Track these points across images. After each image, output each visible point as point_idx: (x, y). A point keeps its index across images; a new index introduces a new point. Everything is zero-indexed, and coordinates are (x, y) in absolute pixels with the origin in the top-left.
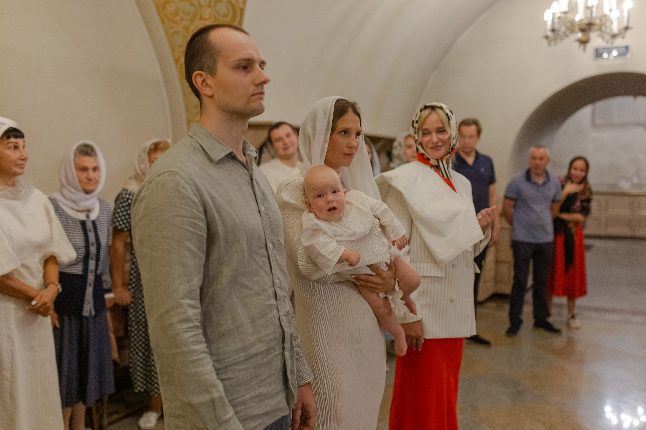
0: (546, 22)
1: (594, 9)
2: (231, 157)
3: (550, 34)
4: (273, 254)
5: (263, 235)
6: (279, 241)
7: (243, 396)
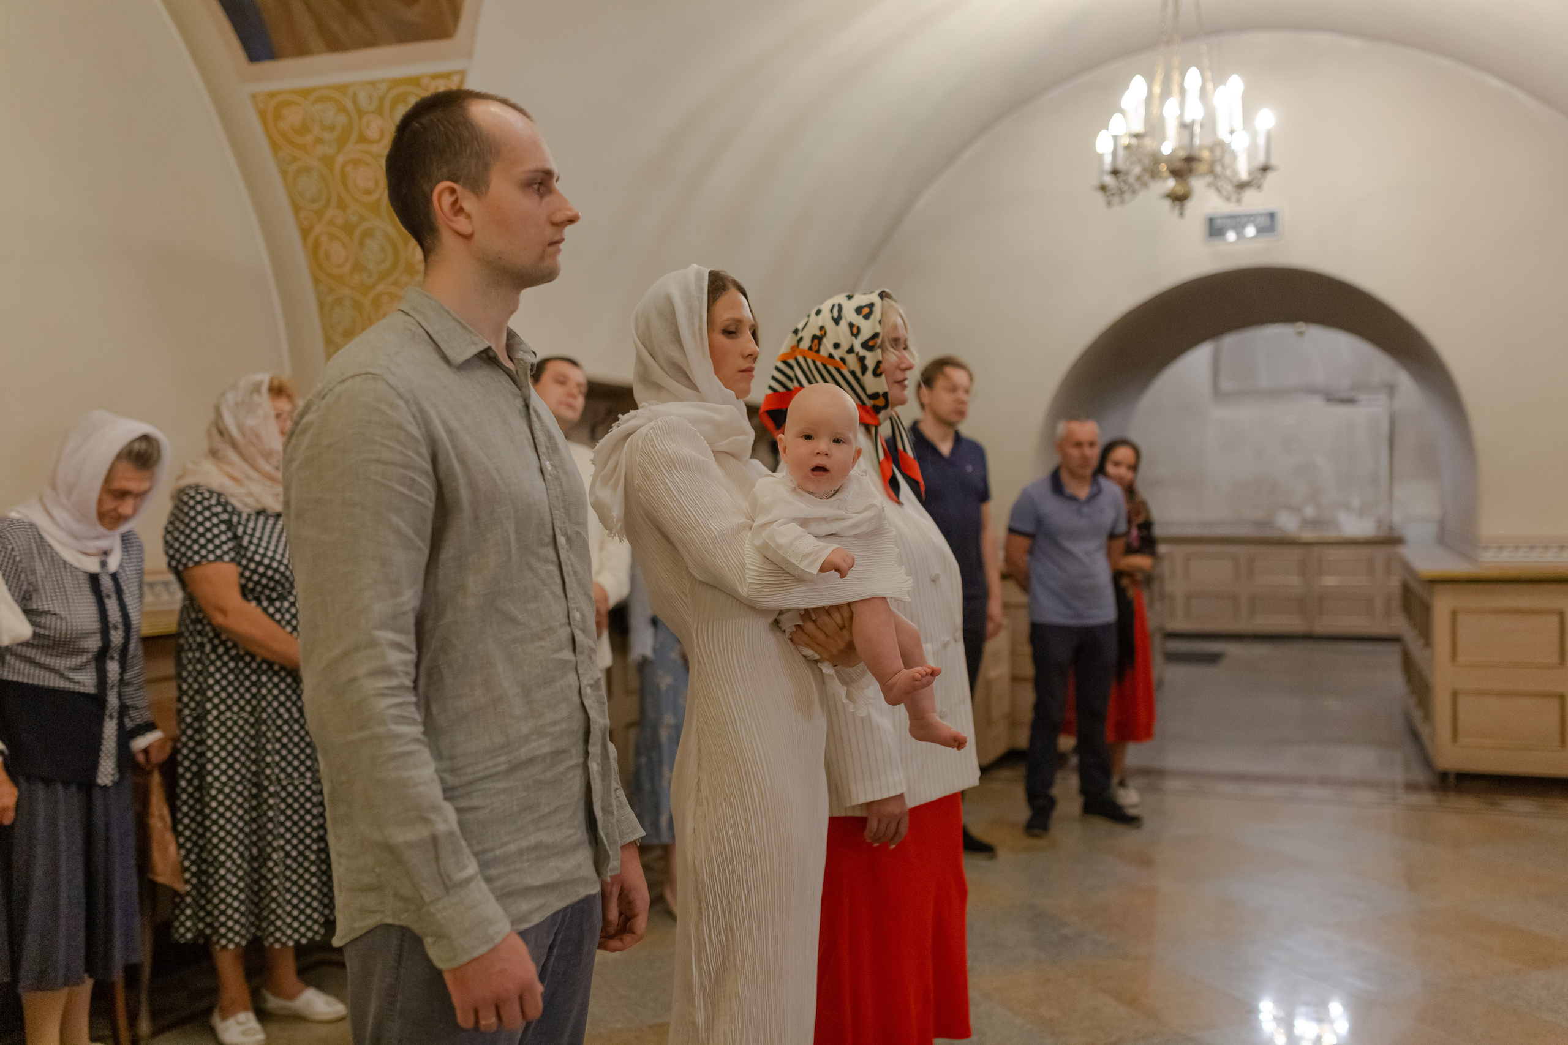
0: (1101, 157)
1: (1197, 129)
2: (487, 357)
3: (1109, 180)
4: (569, 560)
5: (548, 516)
6: (580, 534)
7: (503, 845)
